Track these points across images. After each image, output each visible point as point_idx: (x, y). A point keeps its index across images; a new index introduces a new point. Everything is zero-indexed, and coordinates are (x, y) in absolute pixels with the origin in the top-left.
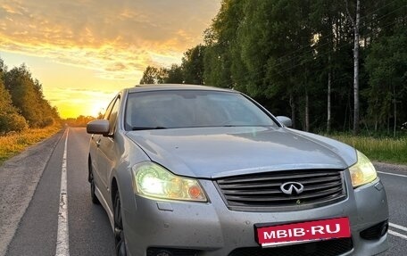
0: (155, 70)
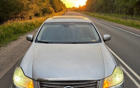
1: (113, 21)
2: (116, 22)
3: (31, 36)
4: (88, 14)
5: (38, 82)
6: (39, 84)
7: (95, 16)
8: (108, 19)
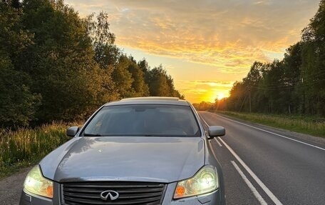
0: (261, 64)
1: (285, 127)
2: (291, 128)
3: (74, 128)
4: (233, 115)
5: (62, 185)
6: (62, 188)
7: (247, 117)
8: (274, 122)
